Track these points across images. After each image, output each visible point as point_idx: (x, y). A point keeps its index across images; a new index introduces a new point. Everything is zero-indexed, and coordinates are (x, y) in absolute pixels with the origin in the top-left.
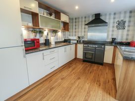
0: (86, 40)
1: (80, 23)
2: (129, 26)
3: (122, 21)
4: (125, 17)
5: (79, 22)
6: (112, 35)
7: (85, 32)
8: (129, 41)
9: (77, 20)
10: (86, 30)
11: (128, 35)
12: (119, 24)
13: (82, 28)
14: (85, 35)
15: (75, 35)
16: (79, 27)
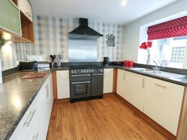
0: (67, 61)
1: (51, 29)
2: (118, 43)
3: (111, 35)
4: (114, 31)
5: (47, 26)
6: (103, 53)
7: (62, 46)
8: (120, 60)
9: (42, 22)
10: (65, 43)
11: (117, 53)
12: (109, 39)
13: (55, 40)
14: (62, 52)
15: (41, 53)
16: (48, 36)
